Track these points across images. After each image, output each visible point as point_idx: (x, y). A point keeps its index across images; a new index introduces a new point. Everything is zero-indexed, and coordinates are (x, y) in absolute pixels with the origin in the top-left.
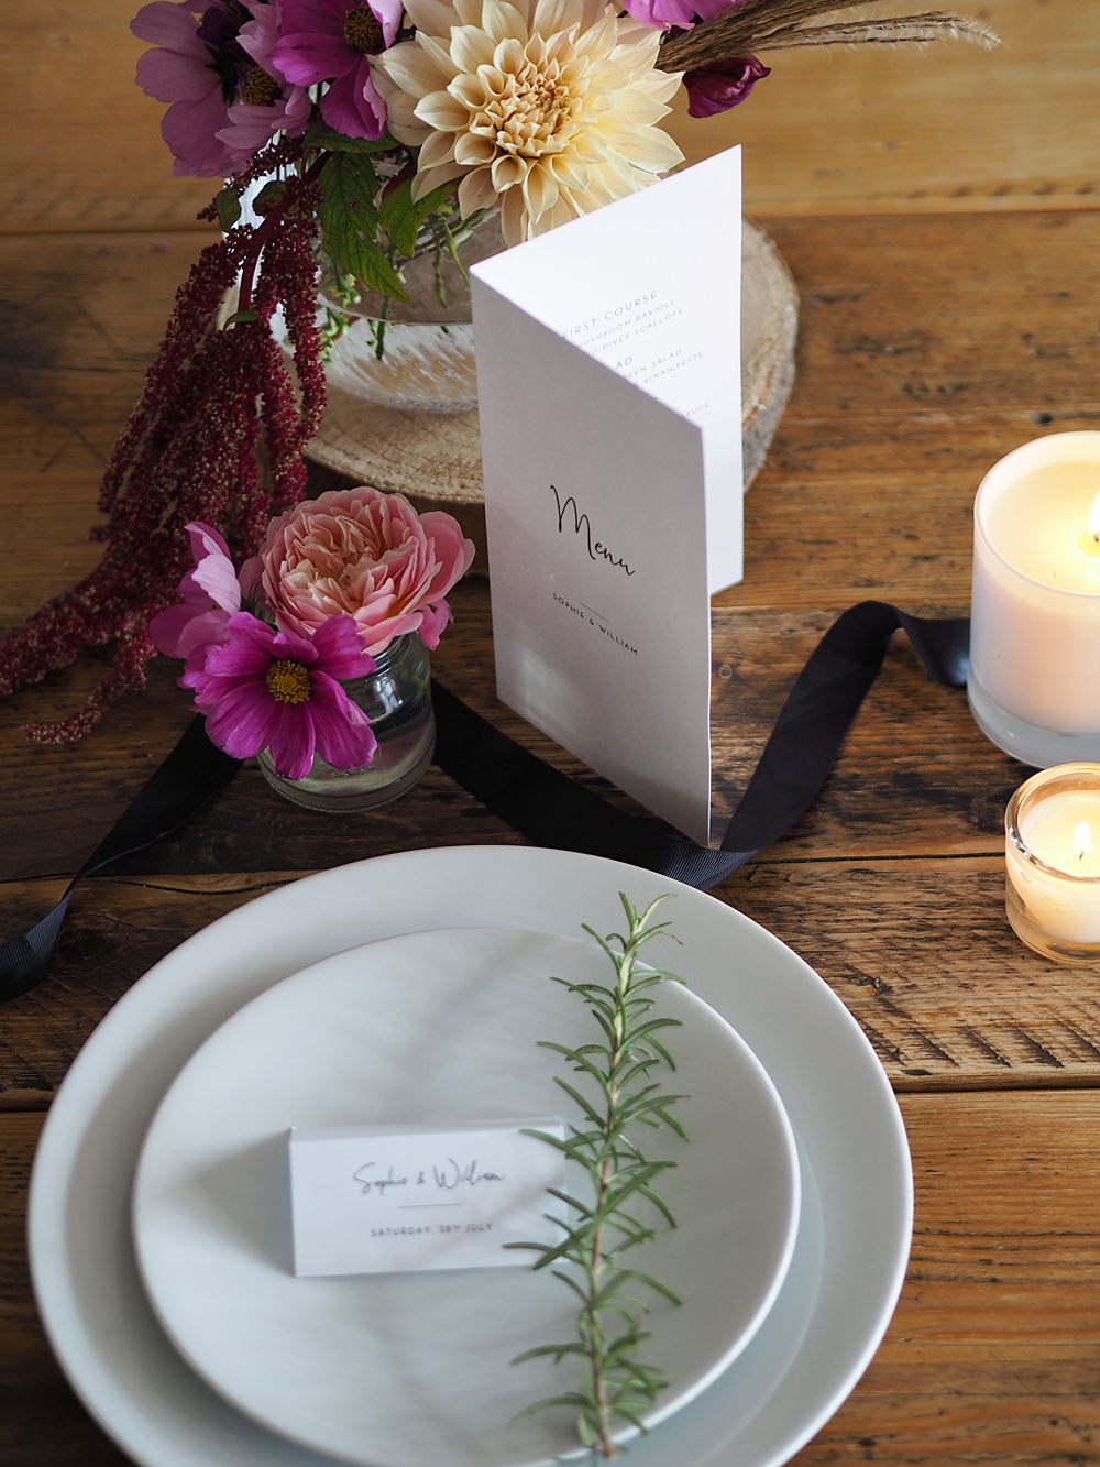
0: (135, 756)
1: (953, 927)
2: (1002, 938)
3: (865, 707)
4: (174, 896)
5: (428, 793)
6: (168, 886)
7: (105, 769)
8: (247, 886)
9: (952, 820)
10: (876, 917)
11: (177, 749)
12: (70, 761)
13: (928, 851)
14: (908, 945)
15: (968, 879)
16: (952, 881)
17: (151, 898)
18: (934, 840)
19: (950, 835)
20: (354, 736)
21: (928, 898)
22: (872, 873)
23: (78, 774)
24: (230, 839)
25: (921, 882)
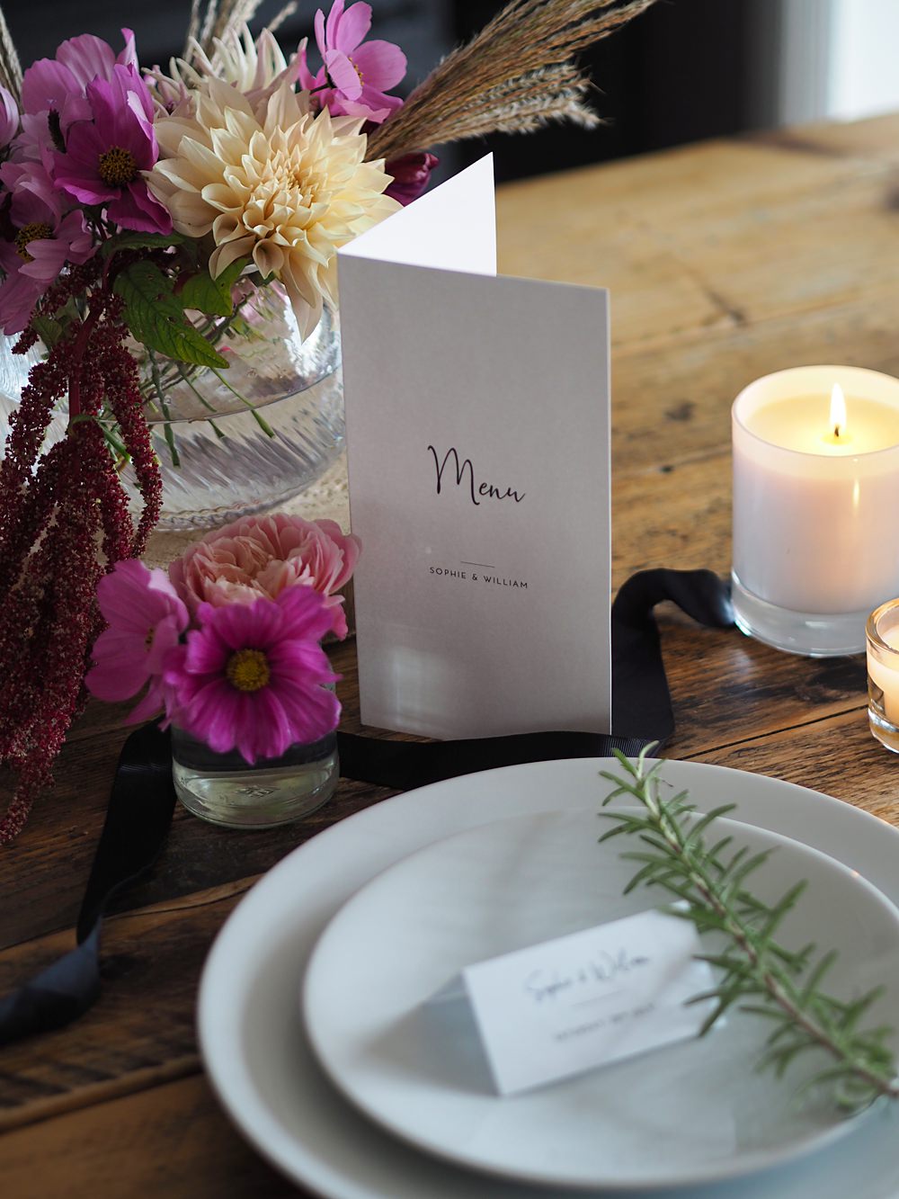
0: (72, 838)
1: (844, 763)
2: (888, 759)
3: (665, 657)
4: (176, 915)
5: (349, 795)
6: (165, 909)
7: (51, 853)
8: (237, 891)
9: (789, 703)
10: (779, 773)
11: (106, 824)
12: (16, 855)
13: (785, 725)
14: (819, 782)
15: (830, 733)
16: (820, 737)
17: (156, 921)
18: (784, 718)
19: (794, 712)
20: (318, 706)
21: (809, 751)
22: (753, 748)
23: (29, 861)
24: (197, 867)
25: (795, 743)
